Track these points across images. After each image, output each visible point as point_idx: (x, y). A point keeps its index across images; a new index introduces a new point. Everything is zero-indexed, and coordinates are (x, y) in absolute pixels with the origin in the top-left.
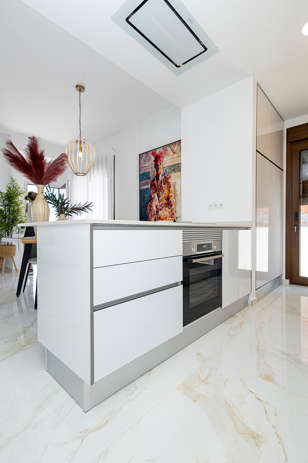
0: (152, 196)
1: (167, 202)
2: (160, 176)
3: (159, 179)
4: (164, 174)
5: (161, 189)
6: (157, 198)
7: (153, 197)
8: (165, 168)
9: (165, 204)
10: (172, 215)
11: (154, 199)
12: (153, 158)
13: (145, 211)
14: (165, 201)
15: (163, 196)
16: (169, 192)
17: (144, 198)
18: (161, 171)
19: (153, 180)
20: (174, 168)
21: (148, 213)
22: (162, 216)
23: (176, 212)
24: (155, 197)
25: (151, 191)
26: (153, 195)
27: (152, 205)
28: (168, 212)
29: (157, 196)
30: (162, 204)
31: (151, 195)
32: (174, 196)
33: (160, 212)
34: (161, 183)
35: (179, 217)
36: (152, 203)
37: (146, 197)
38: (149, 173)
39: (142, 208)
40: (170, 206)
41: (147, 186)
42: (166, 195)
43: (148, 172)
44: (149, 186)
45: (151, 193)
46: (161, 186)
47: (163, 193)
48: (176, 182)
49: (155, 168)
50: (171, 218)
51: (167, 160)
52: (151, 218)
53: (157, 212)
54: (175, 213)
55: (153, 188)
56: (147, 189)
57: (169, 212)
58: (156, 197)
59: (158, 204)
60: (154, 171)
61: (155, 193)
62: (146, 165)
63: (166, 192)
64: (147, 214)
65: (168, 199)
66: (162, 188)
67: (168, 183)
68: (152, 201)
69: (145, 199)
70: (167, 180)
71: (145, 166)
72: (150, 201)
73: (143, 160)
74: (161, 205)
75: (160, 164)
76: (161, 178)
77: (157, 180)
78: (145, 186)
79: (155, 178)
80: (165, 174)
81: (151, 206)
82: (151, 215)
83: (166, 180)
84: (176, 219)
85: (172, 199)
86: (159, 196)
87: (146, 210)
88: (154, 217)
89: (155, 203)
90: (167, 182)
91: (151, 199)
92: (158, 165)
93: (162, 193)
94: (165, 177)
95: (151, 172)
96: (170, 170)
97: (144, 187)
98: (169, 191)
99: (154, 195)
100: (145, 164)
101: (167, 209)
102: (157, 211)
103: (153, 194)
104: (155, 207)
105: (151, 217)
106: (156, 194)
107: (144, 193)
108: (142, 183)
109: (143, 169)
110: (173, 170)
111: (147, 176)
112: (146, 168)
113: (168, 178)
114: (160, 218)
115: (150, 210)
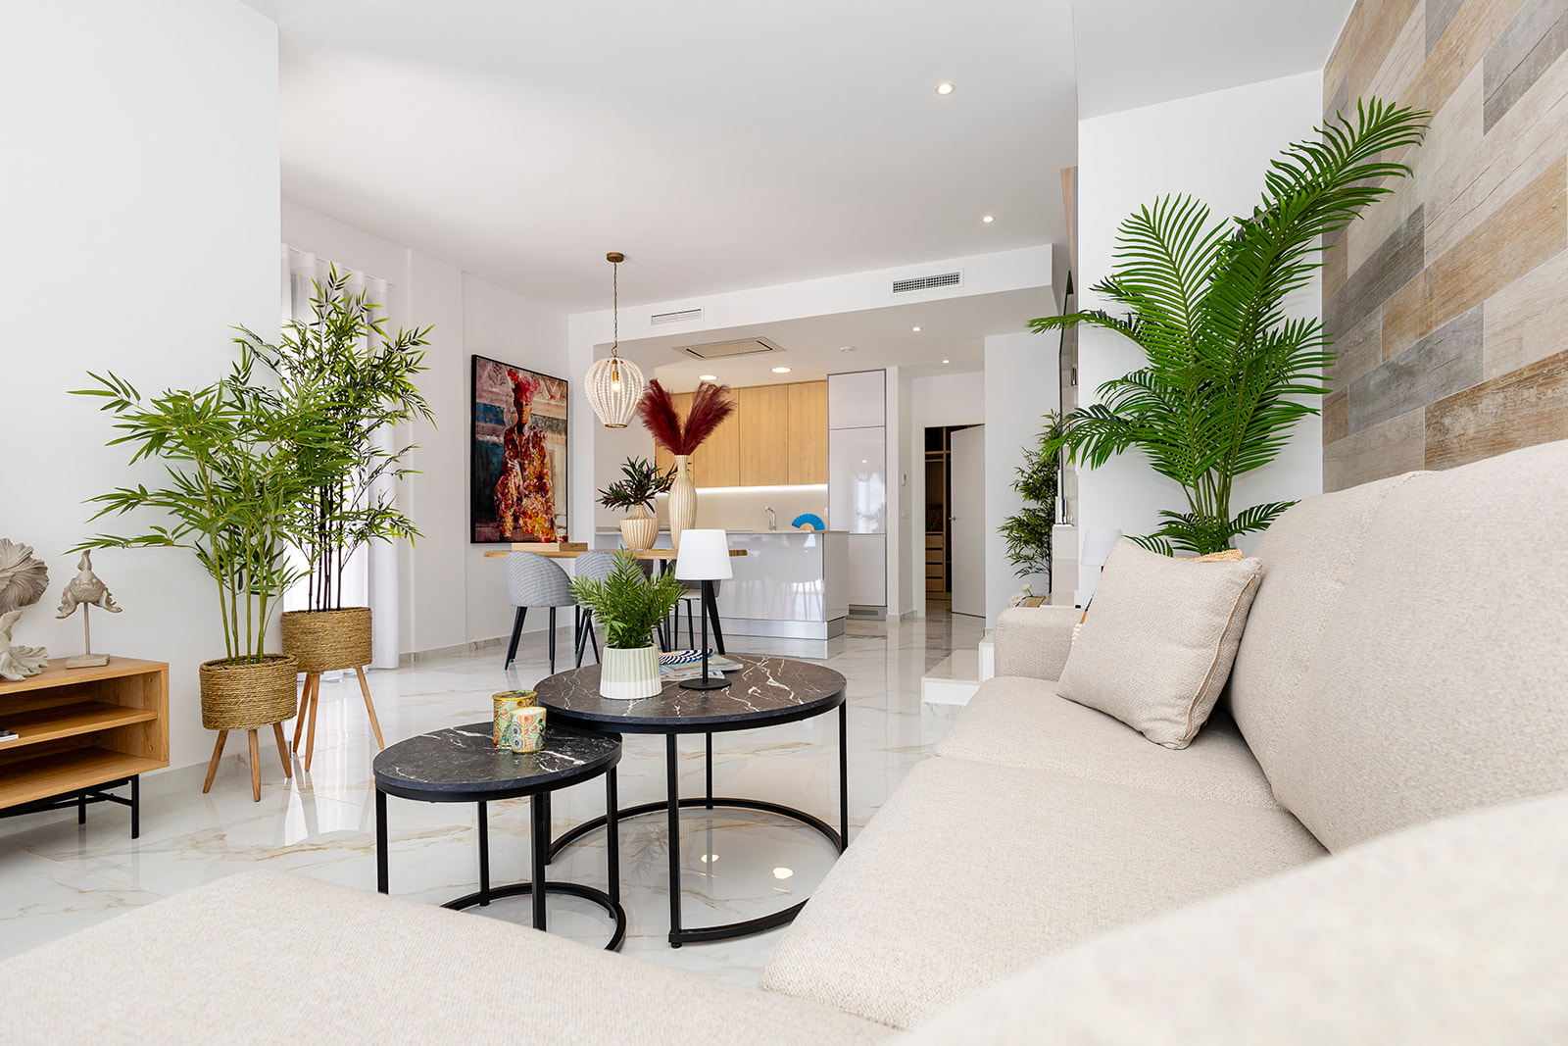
0: (508, 463)
1: (539, 484)
2: (526, 427)
3: (523, 434)
4: (532, 427)
5: (527, 455)
6: (519, 471)
7: (511, 467)
9: (535, 486)
10: (547, 509)
11: (512, 471)
12: (511, 384)
14: (535, 480)
15: (530, 470)
16: (542, 465)
17: (488, 464)
18: (526, 416)
19: (511, 431)
20: (550, 423)
21: (498, 499)
22: (528, 510)
23: (553, 504)
24: (514, 468)
25: (505, 452)
27: (507, 483)
28: (540, 503)
29: (519, 466)
30: (529, 485)
31: (505, 461)
32: (550, 475)
33: (525, 501)
34: (528, 443)
36: (507, 479)
38: (502, 412)
40: (544, 492)
41: (494, 439)
42: (536, 470)
43: (498, 407)
44: (502, 439)
45: (506, 458)
46: (526, 450)
47: (532, 463)
49: (515, 406)
50: (546, 514)
51: (540, 402)
52: (504, 512)
53: (520, 499)
54: (553, 507)
55: (510, 447)
56: (495, 444)
57: (542, 503)
58: (518, 468)
59: (521, 483)
60: (513, 412)
61: (514, 459)
62: (495, 390)
63: (537, 463)
64: (496, 500)
65: (540, 477)
66: (528, 453)
67: (541, 449)
68: (507, 474)
69: (491, 466)
70: (540, 441)
71: (490, 389)
72: (502, 473)
73: (486, 374)
74: (527, 486)
75: (526, 404)
76: (526, 431)
77: (518, 432)
78: (491, 437)
79: (516, 429)
80: (534, 428)
81: (505, 486)
82: (506, 504)
83: (537, 440)
84: (553, 518)
85: (547, 481)
86: (523, 469)
87: (494, 491)
88: (512, 510)
89: (515, 480)
90: (539, 445)
91: (505, 471)
92: (522, 404)
93: (530, 463)
94: (535, 434)
95: (505, 410)
97: (488, 437)
98: (542, 462)
99: (512, 463)
100: (492, 387)
101: (538, 496)
102: (518, 498)
103: (510, 460)
104: (514, 488)
105: (505, 508)
106: (516, 461)
107: (489, 452)
108: (483, 427)
109: (485, 394)
110: (549, 426)
111: (496, 415)
112: (494, 397)
113: (540, 438)
114: (525, 513)
115: (502, 494)
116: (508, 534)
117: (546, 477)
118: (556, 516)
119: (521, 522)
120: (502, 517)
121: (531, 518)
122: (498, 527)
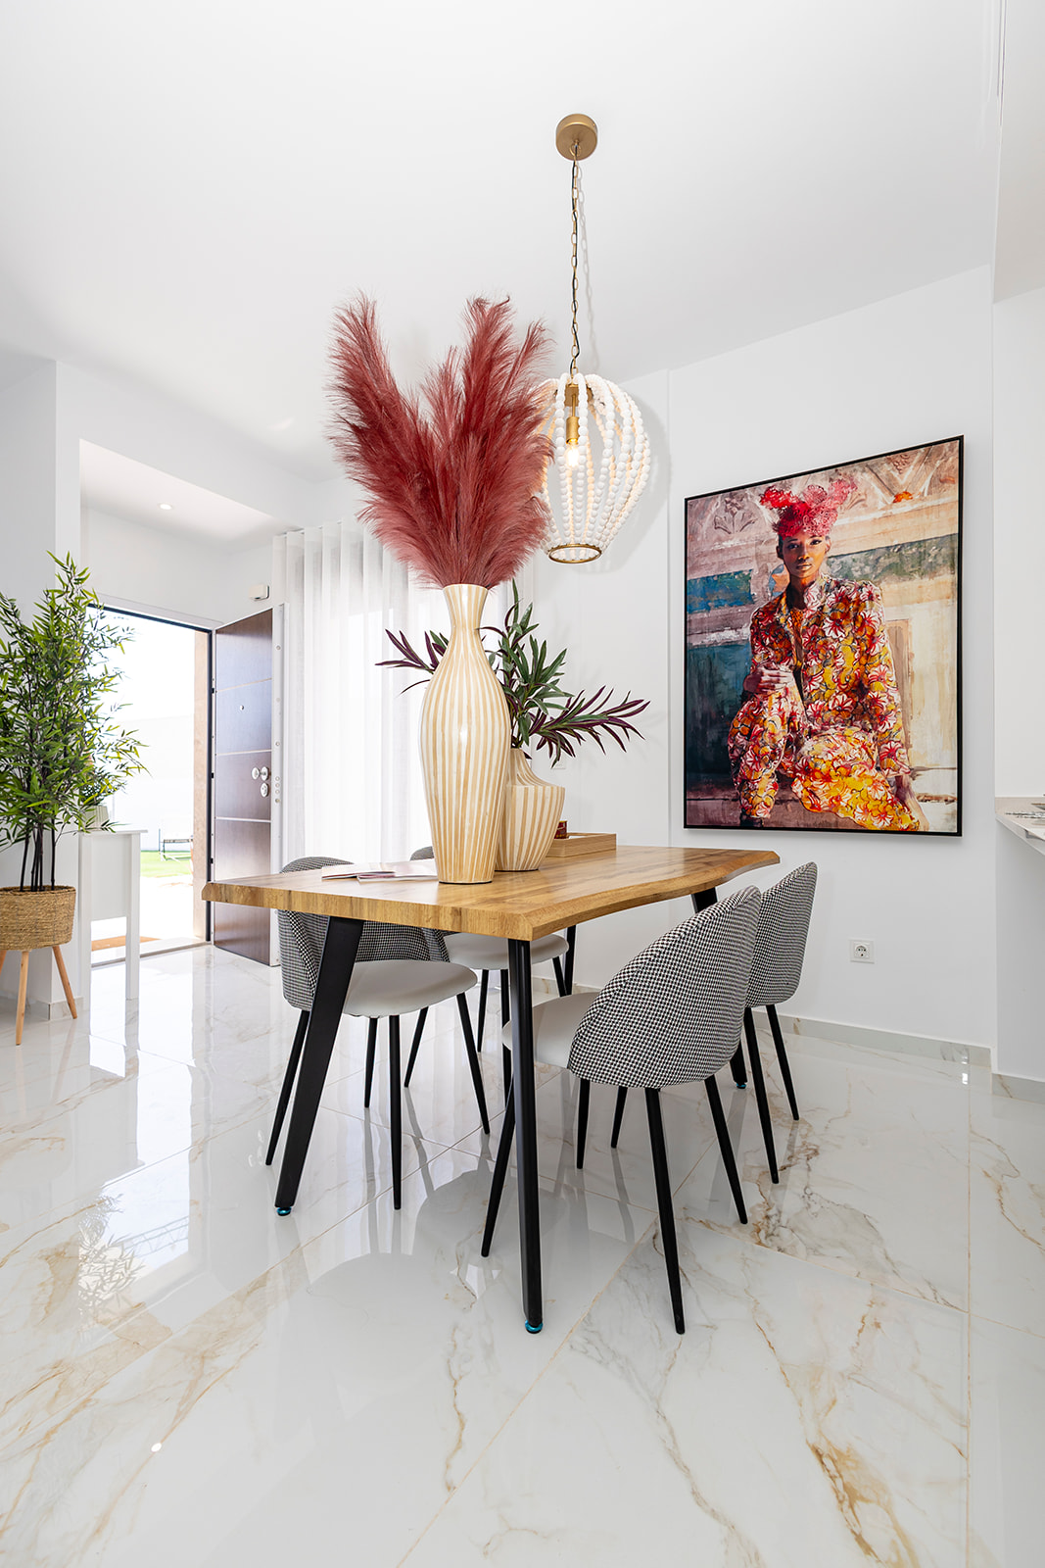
0: (762, 674)
1: (855, 705)
2: (814, 591)
3: (804, 607)
4: (833, 584)
5: (816, 645)
6: (792, 684)
7: (771, 681)
8: (843, 559)
9: (841, 710)
10: (881, 759)
11: (773, 688)
12: (769, 516)
13: (720, 740)
14: (842, 697)
15: (826, 676)
16: (863, 661)
17: (713, 685)
18: (819, 570)
19: (770, 610)
20: (895, 559)
21: (737, 747)
22: (819, 762)
23: (907, 745)
24: (778, 682)
25: (755, 654)
26: (766, 672)
27: (760, 714)
28: (857, 746)
29: (791, 675)
30: (823, 709)
31: (755, 671)
32: (894, 678)
33: (808, 746)
34: (819, 621)
35: (924, 769)
36: (759, 706)
37: (725, 678)
38: (747, 579)
39: (701, 727)
40: (871, 719)
41: (729, 635)
42: (844, 674)
43: (736, 573)
44: (746, 632)
45: (757, 664)
46: (814, 636)
47: (831, 662)
48: (906, 621)
49: (780, 556)
50: (878, 769)
51: (856, 525)
52: (751, 770)
53: (794, 743)
54: (904, 750)
55: (768, 641)
56: (730, 645)
57: (863, 746)
58: (788, 679)
59: (799, 708)
60: (778, 570)
61: (779, 663)
62: (727, 544)
63: (847, 660)
64: (733, 750)
65: (859, 688)
66: (821, 642)
67: (863, 625)
68: (759, 696)
69: (720, 687)
70: (857, 610)
71: (717, 547)
72: (745, 697)
73: (707, 522)
74: (817, 715)
75: (814, 542)
76: (814, 599)
77: (790, 606)
78: (722, 634)
79: (783, 601)
80: (838, 585)
81: (755, 719)
82: (756, 755)
83: (849, 610)
84: (906, 779)
85: (884, 692)
86: (802, 677)
87: (726, 732)
88: (774, 766)
89: (782, 703)
90: (855, 619)
91: (755, 689)
92: (801, 547)
93: (824, 665)
94: (843, 598)
95: (756, 573)
96: (874, 568)
97: (714, 635)
98: (866, 654)
99: (774, 672)
100: (720, 540)
101: (852, 731)
102: (789, 741)
103: (766, 668)
104: (778, 721)
105: (754, 762)
106: (783, 667)
107: (715, 662)
108: (702, 620)
109: (707, 560)
110: (890, 567)
111: (733, 589)
112: (726, 558)
113: (858, 602)
114: (808, 771)
115: (749, 736)
116: (761, 813)
117: (877, 685)
118: (913, 773)
119: (798, 788)
120: (745, 780)
121: (827, 778)
122: (737, 799)
